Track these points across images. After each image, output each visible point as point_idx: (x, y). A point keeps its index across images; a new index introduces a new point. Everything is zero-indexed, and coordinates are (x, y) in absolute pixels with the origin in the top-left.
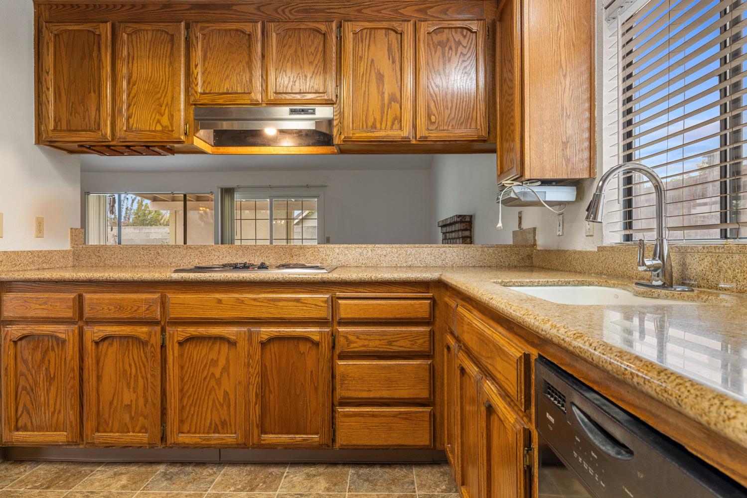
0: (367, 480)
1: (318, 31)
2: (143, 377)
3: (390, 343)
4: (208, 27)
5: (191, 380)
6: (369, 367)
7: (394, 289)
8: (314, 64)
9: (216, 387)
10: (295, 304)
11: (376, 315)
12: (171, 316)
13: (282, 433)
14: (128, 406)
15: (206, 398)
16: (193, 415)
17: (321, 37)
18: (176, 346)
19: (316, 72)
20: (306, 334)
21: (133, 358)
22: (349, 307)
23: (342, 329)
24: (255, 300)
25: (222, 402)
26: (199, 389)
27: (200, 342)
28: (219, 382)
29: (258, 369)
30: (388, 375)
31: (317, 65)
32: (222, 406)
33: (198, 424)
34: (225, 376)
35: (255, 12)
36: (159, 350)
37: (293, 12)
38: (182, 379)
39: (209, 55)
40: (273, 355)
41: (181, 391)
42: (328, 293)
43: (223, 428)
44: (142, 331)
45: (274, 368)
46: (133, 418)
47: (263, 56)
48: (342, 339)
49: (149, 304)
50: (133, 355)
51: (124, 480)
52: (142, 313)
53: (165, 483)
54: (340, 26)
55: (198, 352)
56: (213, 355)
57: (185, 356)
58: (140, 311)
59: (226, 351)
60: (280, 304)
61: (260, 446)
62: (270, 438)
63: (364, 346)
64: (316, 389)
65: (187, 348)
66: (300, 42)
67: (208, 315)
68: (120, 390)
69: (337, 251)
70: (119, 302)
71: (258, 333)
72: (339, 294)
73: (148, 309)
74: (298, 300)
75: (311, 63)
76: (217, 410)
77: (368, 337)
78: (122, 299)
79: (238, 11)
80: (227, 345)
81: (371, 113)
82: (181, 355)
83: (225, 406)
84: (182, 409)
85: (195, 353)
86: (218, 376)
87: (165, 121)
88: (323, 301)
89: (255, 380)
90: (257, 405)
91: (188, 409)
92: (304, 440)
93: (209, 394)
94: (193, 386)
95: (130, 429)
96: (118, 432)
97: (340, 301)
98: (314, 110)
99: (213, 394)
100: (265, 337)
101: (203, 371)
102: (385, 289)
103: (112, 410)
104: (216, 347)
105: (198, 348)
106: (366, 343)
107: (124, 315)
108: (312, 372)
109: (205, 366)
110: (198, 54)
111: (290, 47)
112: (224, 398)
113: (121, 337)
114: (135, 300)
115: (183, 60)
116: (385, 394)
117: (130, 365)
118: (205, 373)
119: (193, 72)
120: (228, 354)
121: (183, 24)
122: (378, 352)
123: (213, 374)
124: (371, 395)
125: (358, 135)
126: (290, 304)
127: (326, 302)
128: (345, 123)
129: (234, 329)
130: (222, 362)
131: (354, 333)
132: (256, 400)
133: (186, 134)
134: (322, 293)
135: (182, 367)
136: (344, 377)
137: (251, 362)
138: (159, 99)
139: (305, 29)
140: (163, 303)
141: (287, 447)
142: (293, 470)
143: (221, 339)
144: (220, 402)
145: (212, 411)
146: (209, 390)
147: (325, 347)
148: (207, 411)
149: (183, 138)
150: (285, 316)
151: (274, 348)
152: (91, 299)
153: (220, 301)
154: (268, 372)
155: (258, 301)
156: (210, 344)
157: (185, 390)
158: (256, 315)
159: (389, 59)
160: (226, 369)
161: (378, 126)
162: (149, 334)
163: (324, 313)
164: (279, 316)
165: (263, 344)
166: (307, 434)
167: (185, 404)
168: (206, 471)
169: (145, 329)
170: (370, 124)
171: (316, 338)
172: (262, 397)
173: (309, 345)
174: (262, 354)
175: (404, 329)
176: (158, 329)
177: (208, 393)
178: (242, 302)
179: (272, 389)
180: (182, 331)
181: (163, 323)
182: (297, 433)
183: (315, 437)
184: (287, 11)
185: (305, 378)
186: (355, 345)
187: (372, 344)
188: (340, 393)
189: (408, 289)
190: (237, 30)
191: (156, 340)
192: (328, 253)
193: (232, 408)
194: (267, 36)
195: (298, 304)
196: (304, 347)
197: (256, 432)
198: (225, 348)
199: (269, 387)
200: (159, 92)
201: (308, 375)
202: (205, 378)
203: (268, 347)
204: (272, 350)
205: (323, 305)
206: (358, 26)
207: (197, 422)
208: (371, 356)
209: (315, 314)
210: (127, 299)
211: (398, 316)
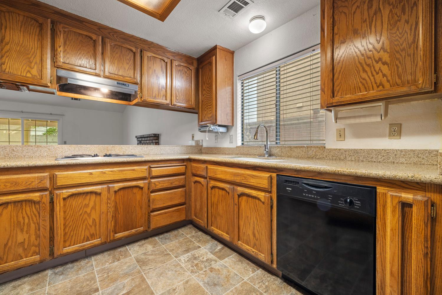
0: (166, 239)
1: (132, 51)
2: (34, 223)
3: (171, 184)
4: (68, 28)
5: (71, 218)
6: (164, 194)
7: (172, 162)
8: (129, 65)
9: (88, 218)
10: (132, 171)
11: (166, 173)
12: (58, 185)
13: (125, 231)
14: (22, 244)
15: (81, 225)
16: (72, 236)
17: (132, 54)
18: (62, 201)
19: (130, 68)
20: (137, 185)
21: (26, 213)
22: (156, 171)
23: (153, 180)
24: (111, 171)
25: (91, 225)
26: (77, 221)
27: (78, 196)
28: (89, 215)
29: (113, 204)
30: (171, 196)
31: (130, 65)
32: (91, 226)
33: (76, 240)
34: (93, 211)
35: (97, 30)
36: (48, 205)
37: (118, 37)
38: (65, 218)
39: (68, 43)
40: (120, 197)
41: (64, 225)
42: (146, 166)
43: (92, 238)
44: (35, 196)
45: (121, 202)
46: (26, 249)
47: (102, 53)
48: (153, 184)
49: (42, 179)
50: (26, 211)
52: (35, 185)
54: (141, 51)
56: (86, 202)
57: (67, 206)
58: (33, 184)
59: (94, 198)
60: (124, 172)
61: (114, 240)
62: (119, 235)
63: (162, 186)
64: (141, 208)
65: (68, 201)
66: (122, 52)
67: (84, 181)
68: (14, 235)
70: (14, 180)
71: (113, 187)
72: (152, 166)
73: (39, 183)
74: (134, 170)
75: (128, 63)
76: (88, 229)
77: (163, 182)
78: (18, 178)
79: (86, 26)
80: (94, 195)
81: (154, 91)
82: (65, 205)
83: (93, 227)
84: (65, 234)
85: (74, 203)
86: (89, 212)
87: (35, 72)
88: (145, 170)
89: (112, 210)
90: (113, 222)
91: (69, 234)
92: (136, 231)
93: (84, 222)
94: (73, 221)
95: (23, 256)
96: (12, 261)
97: (152, 169)
98: (129, 85)
99: (86, 222)
100: (117, 189)
101: (79, 211)
102: (169, 162)
103: (7, 250)
104: (88, 197)
105: (76, 200)
106: (163, 185)
107: (20, 188)
108: (139, 201)
109: (81, 208)
110: (60, 40)
111: (117, 53)
112: (93, 222)
113: (15, 202)
114: (29, 178)
115: (49, 40)
116: (170, 204)
117: (23, 218)
118: (81, 212)
119: (57, 50)
120: (95, 200)
121: (49, 20)
122: (167, 188)
123: (86, 212)
124: (165, 205)
126: (129, 172)
127: (146, 170)
129: (100, 187)
130: (92, 204)
131: (158, 182)
132: (112, 219)
133: (51, 82)
134: (144, 166)
135: (65, 212)
136: (154, 200)
137: (109, 201)
139: (125, 47)
140: (53, 178)
141: (127, 237)
142: (130, 246)
143: (91, 193)
144: (90, 225)
145: (85, 231)
146: (83, 220)
147: (145, 189)
148: (81, 232)
150: (127, 178)
151: (121, 193)
153: (91, 174)
154: (118, 205)
155: (113, 172)
156: (84, 197)
157: (67, 224)
158: (112, 179)
160: (94, 208)
161: (157, 97)
162: (41, 197)
163: (146, 174)
164: (124, 178)
165: (115, 192)
166: (137, 228)
167: (67, 232)
168: (83, 263)
169: (37, 194)
171: (142, 185)
172: (115, 217)
173: (138, 189)
174: (115, 197)
175: (176, 177)
176: (47, 193)
177: (82, 222)
178: (105, 173)
179: (119, 212)
180: (66, 192)
181: (50, 190)
182: (132, 229)
183: (142, 229)
184: (115, 36)
185: (136, 204)
186: (158, 186)
187: (165, 185)
188: (153, 207)
189: (177, 162)
190: (86, 36)
191: (47, 200)
193: (97, 227)
194: (105, 44)
195: (133, 172)
196: (135, 190)
197: (112, 234)
198: (93, 197)
199: (118, 211)
200: (29, 54)
201: (137, 202)
202: (81, 215)
203: (118, 193)
204: (120, 194)
205: (145, 171)
206: (150, 54)
207: (75, 239)
209: (141, 175)
210: (22, 177)
211: (174, 173)
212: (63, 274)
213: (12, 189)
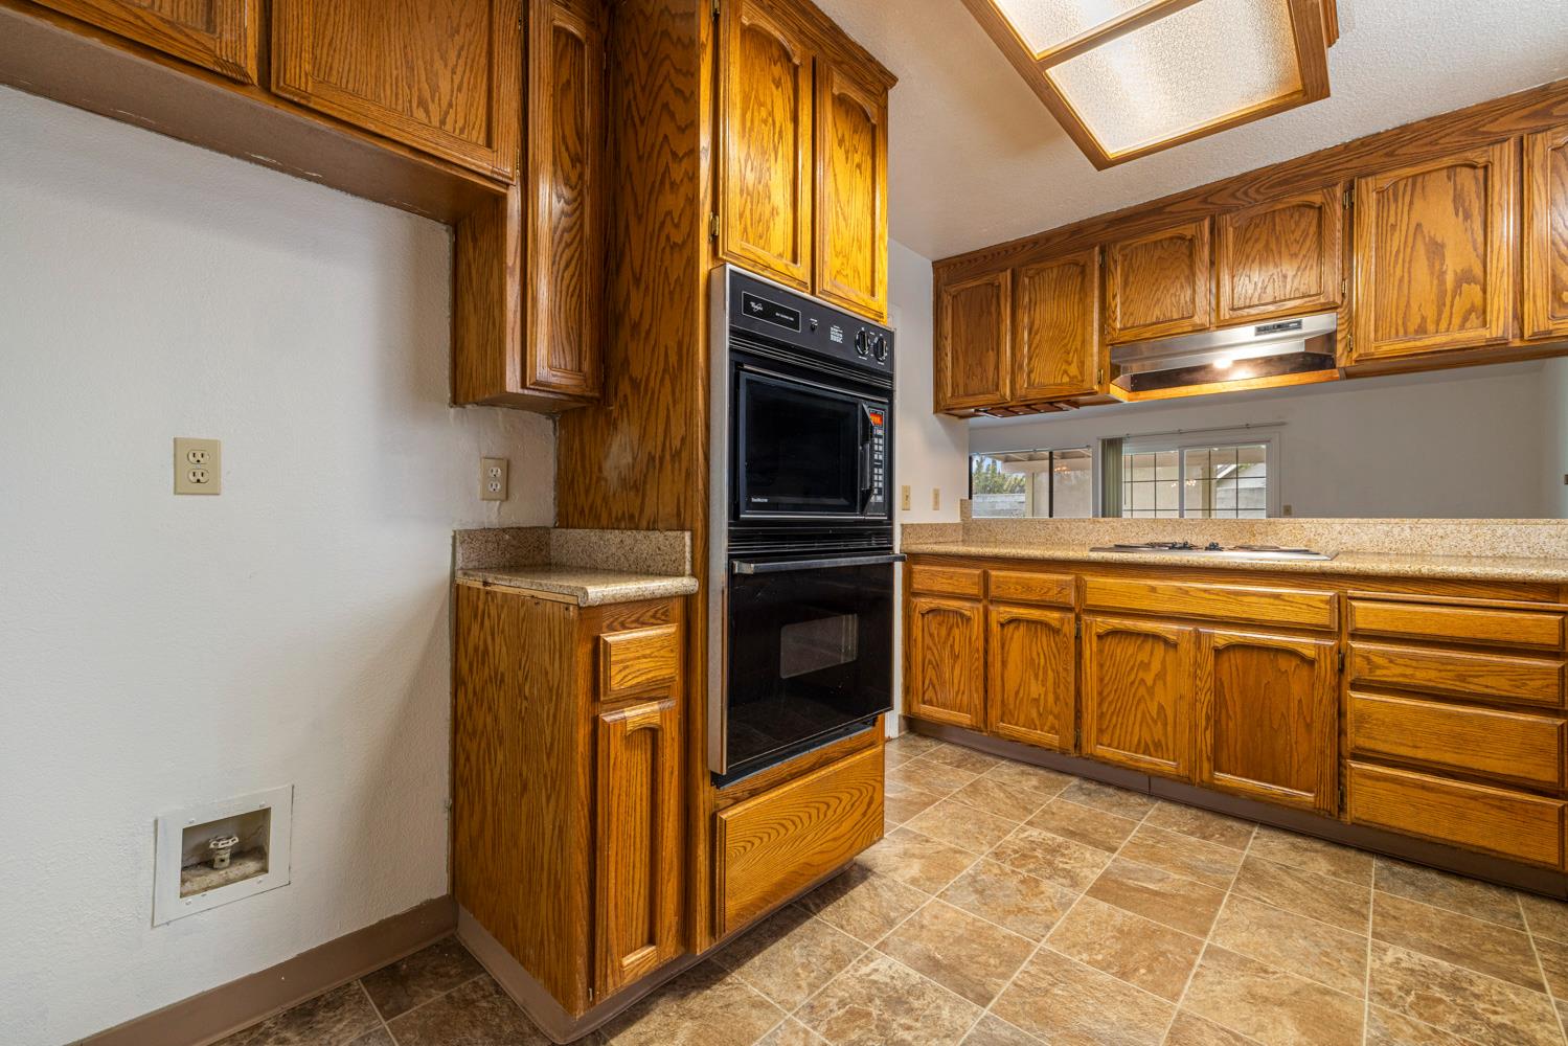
0: (1413, 884)
1: (1310, 206)
2: (1053, 670)
3: (1462, 678)
4: (1130, 245)
5: (1113, 683)
6: (1415, 710)
7: (1472, 591)
8: (1301, 256)
9: (1147, 697)
10: (1272, 601)
11: (1431, 629)
12: (1088, 603)
13: (1247, 777)
14: (1036, 700)
15: (1133, 708)
16: (1115, 725)
17: (1313, 213)
18: (1095, 639)
19: (1303, 266)
20: (1290, 646)
21: (1042, 646)
22: (1368, 613)
23: (1356, 645)
24: (1205, 591)
25: (1155, 717)
26: (1124, 695)
27: (1125, 639)
28: (1151, 691)
29: (1210, 683)
30: (1458, 730)
31: (1304, 256)
32: (1155, 722)
33: (1122, 738)
34: (1160, 684)
35: (1200, 207)
36: (1072, 641)
37: (1262, 190)
38: (1101, 680)
39: (1131, 279)
40: (1234, 669)
41: (1100, 693)
42: (1331, 589)
43: (1156, 751)
44: (1053, 616)
45: (1235, 686)
46: (1041, 715)
47: (1212, 263)
48: (1358, 660)
49: (1062, 586)
50: (1041, 643)
51: (1034, 782)
52: (1052, 596)
53: (1083, 798)
54: (1350, 188)
55: (1124, 651)
56: (1143, 656)
57: (1106, 652)
58: (1050, 594)
59: (1162, 652)
60: (1246, 599)
61: (1212, 787)
62: (1226, 779)
63: (1405, 676)
64: (1309, 727)
65: (1108, 643)
66: (1274, 229)
67: (1136, 605)
68: (1027, 680)
69: (1339, 528)
70: (1026, 581)
71: (1211, 636)
72: (1352, 592)
73: (1060, 592)
74: (1277, 597)
75: (1294, 256)
76: (1148, 725)
77: (1414, 664)
78: (1031, 579)
79: (1173, 213)
80: (1162, 646)
81: (1415, 309)
82: (1101, 651)
83: (1159, 723)
84: (1101, 716)
85: (1119, 651)
86: (1149, 683)
87: (1074, 370)
88: (1322, 601)
89: (1206, 698)
90: (1208, 732)
91: (1108, 717)
92: (1287, 795)
93: (1138, 704)
94: (1116, 691)
95: (1038, 727)
96: (1024, 726)
97: (1354, 603)
98: (1299, 323)
99: (1142, 706)
100: (1221, 643)
101: (1129, 675)
102: (1450, 589)
103: (1018, 702)
104: (1148, 646)
105: (1121, 645)
106: (1409, 671)
107: (1034, 597)
108: (1300, 701)
109: (1132, 668)
110: (1116, 282)
111: (1257, 241)
112: (1158, 713)
113: (1029, 622)
114: (1045, 581)
115: (1096, 293)
116: (1449, 758)
117: (1038, 654)
118: (1132, 677)
119: (1110, 305)
120: (1164, 657)
121: (1097, 249)
122: (1433, 688)
123: (1143, 680)
124: (1420, 754)
125: (1385, 348)
126: (1263, 600)
127: (1328, 602)
128: (1361, 333)
129: (1175, 627)
130: (1156, 666)
131: (1383, 654)
132: (1207, 724)
133: (1100, 382)
134: (1320, 588)
135: (1101, 666)
136: (1362, 719)
137: (1198, 672)
138: (1067, 345)
139: (1284, 209)
140: (1080, 588)
141: (1255, 799)
142: (1265, 832)
143: (1156, 637)
144: (1152, 718)
145: (1141, 725)
146: (1137, 699)
147: (1326, 667)
148: (1134, 724)
149: (1096, 388)
150: (1254, 617)
151: (1237, 658)
152: (997, 577)
153: (1153, 589)
154: (1226, 690)
155: (1210, 593)
156: (1139, 642)
157: (1105, 694)
158: (1207, 611)
159: (1457, 214)
160: (1161, 676)
161: (1431, 327)
162: (1062, 620)
163: (1323, 618)
164: (1244, 616)
165: (1218, 652)
166: (1291, 788)
167: (1105, 710)
168: (1134, 800)
169: (1056, 615)
170: (1412, 328)
171: (1310, 653)
172: (1216, 721)
173: (1295, 662)
174: (1216, 664)
175: (1495, 658)
176: (1072, 616)
177: (1135, 702)
178: (1186, 592)
179: (1231, 713)
180: (1102, 622)
181: (1077, 611)
182: (1274, 783)
183: (1309, 797)
184: (1251, 192)
185: (1288, 708)
186: (1385, 672)
187: (1420, 674)
188: (1354, 739)
190: (1171, 238)
191: (1069, 629)
192: (1320, 530)
193: (1170, 729)
194: (1219, 235)
195: (1277, 602)
196: (1284, 663)
197: (1206, 765)
198: (1160, 649)
199: (1227, 711)
200: (1066, 337)
201: (1294, 705)
202: (1132, 683)
203: (1225, 657)
204: (1233, 661)
205: (1322, 605)
206: (1385, 180)
207: (1120, 735)
208: (1418, 693)
209: (1306, 617)
210: (1036, 578)
212: (1089, 795)
213: (1024, 597)
